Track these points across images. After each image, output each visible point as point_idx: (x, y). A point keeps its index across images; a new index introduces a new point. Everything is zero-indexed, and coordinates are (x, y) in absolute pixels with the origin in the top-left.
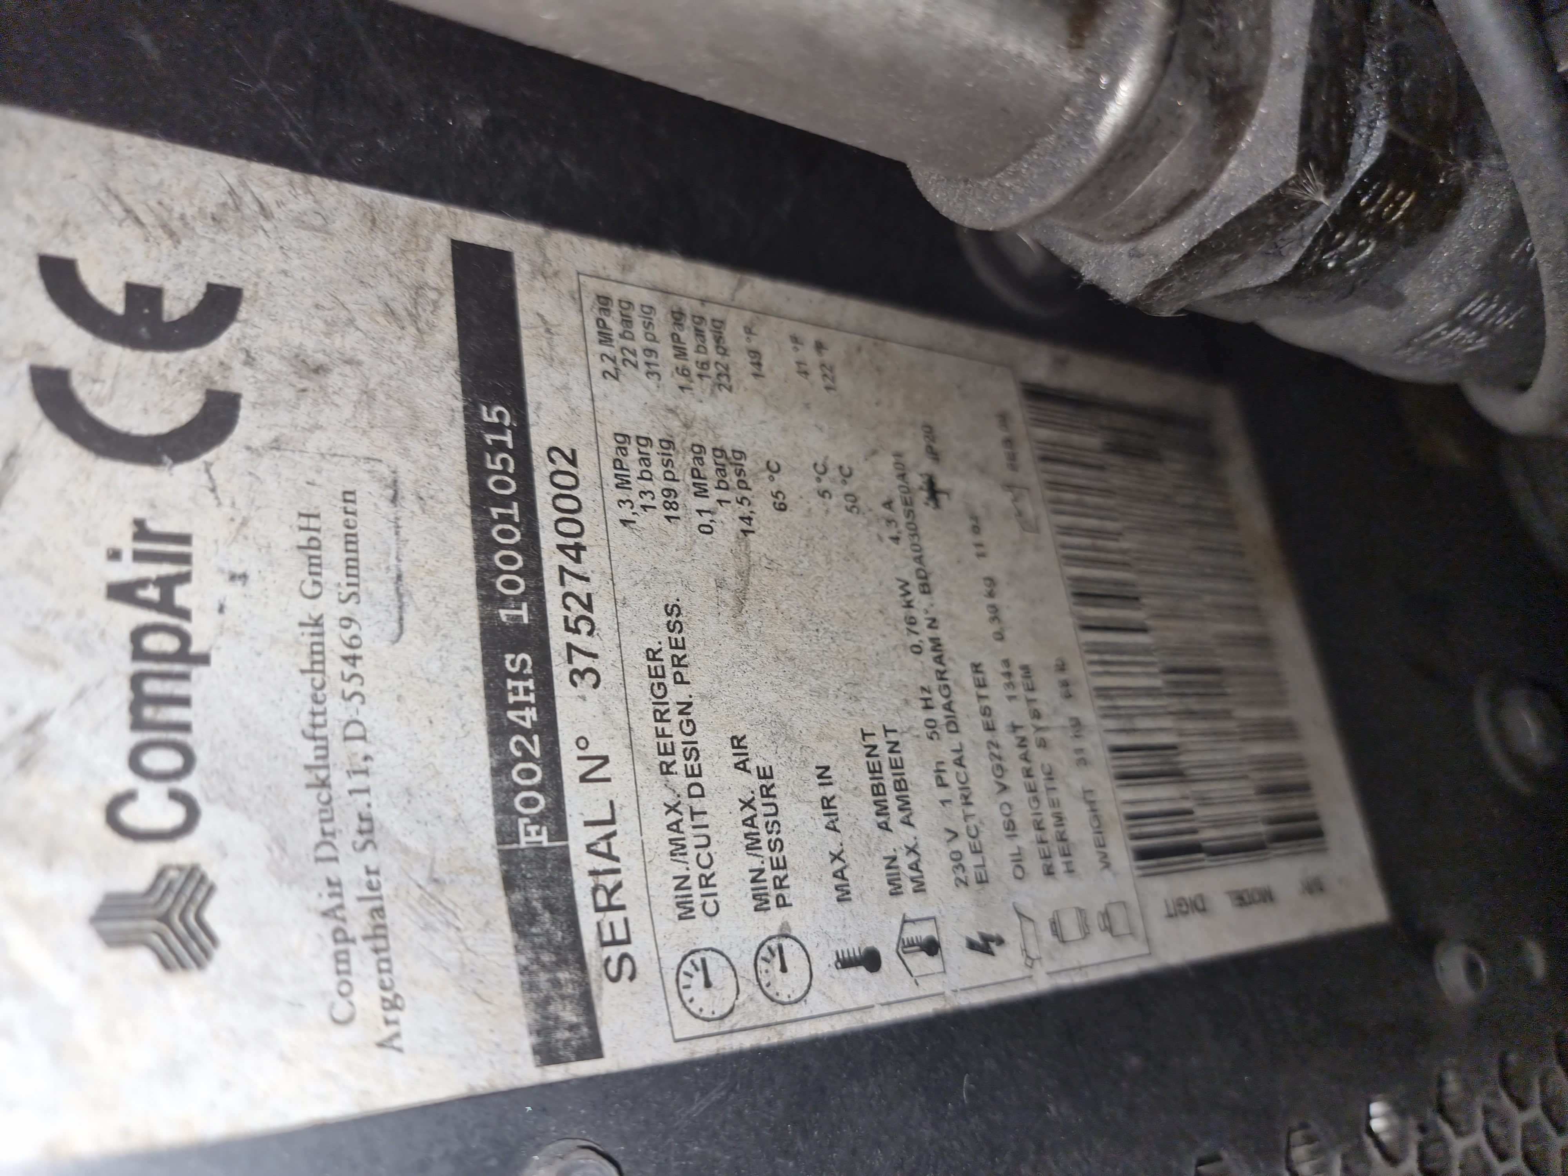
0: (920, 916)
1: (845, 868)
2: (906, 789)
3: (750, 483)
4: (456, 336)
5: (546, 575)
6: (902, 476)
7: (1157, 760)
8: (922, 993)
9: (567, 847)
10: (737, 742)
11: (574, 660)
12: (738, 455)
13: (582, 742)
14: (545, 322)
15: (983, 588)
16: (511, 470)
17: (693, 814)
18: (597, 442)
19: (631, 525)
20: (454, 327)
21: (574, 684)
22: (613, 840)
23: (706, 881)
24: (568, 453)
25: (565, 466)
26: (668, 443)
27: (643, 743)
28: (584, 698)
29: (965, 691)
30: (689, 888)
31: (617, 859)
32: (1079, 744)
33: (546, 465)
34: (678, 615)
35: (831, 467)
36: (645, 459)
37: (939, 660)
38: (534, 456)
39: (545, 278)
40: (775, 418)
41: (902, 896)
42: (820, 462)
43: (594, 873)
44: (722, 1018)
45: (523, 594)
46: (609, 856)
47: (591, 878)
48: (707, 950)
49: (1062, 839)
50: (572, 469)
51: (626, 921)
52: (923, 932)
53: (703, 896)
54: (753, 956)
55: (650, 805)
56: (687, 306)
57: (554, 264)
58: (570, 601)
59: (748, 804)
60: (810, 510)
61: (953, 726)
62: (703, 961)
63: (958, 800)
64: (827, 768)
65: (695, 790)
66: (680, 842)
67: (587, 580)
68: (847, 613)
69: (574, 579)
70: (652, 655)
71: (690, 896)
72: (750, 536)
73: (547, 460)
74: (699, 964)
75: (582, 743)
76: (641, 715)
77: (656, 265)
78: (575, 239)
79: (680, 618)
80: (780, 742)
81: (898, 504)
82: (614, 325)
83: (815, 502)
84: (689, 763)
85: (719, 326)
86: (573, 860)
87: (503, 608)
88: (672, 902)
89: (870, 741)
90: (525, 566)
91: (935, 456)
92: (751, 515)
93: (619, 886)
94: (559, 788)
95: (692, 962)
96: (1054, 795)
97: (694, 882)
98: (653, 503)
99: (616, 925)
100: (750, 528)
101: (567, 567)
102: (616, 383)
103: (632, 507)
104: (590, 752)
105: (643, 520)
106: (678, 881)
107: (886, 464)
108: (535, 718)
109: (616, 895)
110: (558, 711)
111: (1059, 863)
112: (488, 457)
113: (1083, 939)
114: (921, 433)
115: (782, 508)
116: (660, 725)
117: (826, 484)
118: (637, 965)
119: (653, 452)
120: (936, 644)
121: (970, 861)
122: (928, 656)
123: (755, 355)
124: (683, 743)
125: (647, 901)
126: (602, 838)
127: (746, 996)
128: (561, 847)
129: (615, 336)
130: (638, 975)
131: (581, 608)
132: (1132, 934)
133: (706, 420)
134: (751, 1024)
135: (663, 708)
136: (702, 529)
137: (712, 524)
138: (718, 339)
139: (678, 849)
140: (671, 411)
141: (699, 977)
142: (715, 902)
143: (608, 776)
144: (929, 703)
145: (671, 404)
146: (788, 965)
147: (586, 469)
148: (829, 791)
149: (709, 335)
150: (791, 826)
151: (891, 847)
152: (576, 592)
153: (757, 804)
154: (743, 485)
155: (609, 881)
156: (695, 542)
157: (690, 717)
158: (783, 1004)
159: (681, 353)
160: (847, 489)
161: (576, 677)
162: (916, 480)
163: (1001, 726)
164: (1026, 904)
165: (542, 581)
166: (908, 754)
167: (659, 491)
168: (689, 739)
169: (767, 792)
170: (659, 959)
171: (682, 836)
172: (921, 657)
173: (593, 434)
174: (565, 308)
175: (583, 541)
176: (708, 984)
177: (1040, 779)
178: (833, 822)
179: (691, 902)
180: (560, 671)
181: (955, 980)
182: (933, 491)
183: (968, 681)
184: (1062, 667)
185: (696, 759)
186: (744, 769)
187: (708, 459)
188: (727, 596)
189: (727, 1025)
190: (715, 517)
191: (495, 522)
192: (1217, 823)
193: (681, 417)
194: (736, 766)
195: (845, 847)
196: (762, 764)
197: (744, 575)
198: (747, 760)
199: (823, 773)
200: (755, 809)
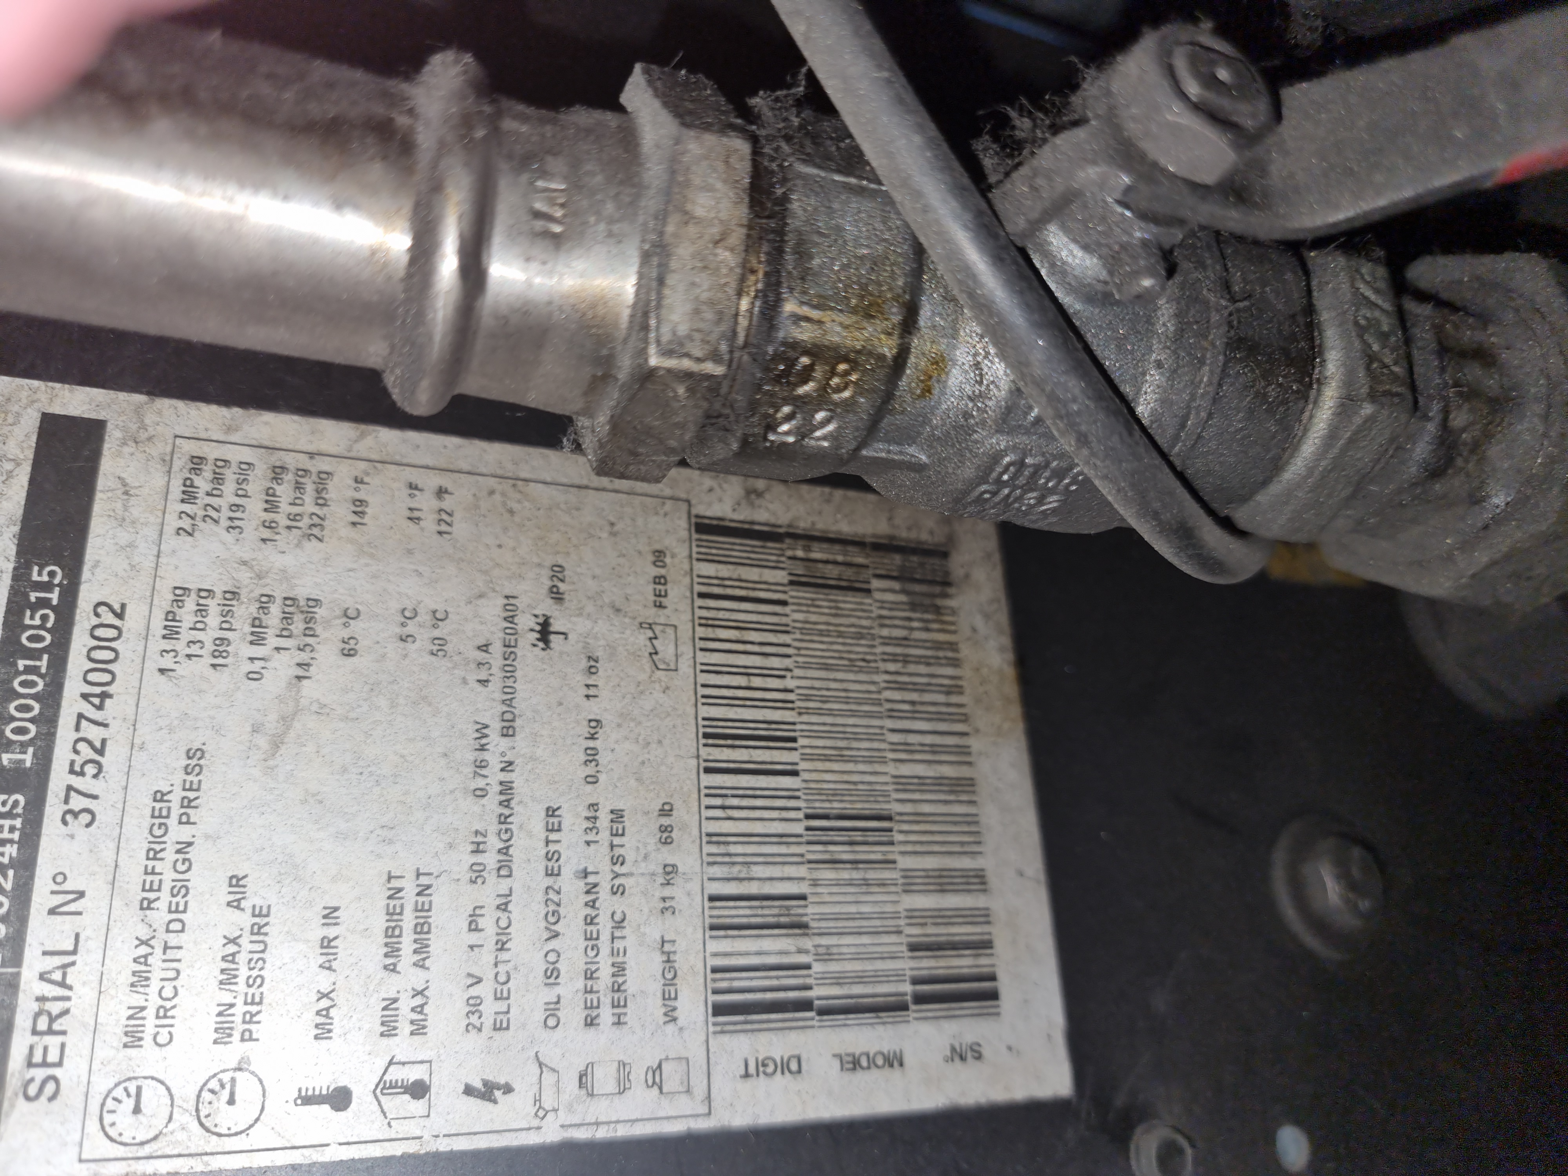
0: (412, 1060)
1: (332, 1007)
2: (428, 932)
3: (319, 630)
4: (23, 503)
5: (61, 722)
6: (510, 619)
7: (775, 911)
8: (393, 1136)
9: (18, 975)
10: (236, 882)
11: (71, 801)
12: (311, 603)
13: (60, 877)
14: (125, 485)
15: (585, 731)
16: (49, 625)
17: (166, 948)
18: (153, 596)
19: (170, 673)
20: (24, 494)
21: (65, 822)
22: (69, 970)
23: (163, 1013)
24: (117, 607)
25: (109, 618)
26: (233, 594)
27: (127, 880)
28: (72, 837)
29: (530, 835)
30: (143, 1018)
31: (70, 988)
32: (667, 892)
33: (89, 619)
34: (199, 759)
35: (421, 610)
36: (201, 610)
37: (506, 803)
38: (78, 611)
39: (136, 442)
40: (367, 565)
41: (395, 1038)
42: (410, 607)
43: (41, 999)
44: (142, 1144)
45: (31, 740)
46: (63, 984)
47: (37, 1003)
48: (145, 1078)
49: (617, 989)
50: (117, 622)
51: (63, 1046)
52: (413, 1074)
53: (156, 1026)
54: (198, 1088)
55: (120, 939)
56: (291, 461)
57: (150, 429)
58: (81, 746)
59: (233, 941)
60: (384, 656)
61: (505, 869)
62: (139, 1089)
63: (490, 944)
64: (336, 909)
65: (176, 926)
66: (144, 975)
67: (106, 725)
68: (402, 756)
69: (92, 725)
70: (159, 796)
71: (143, 1026)
72: (305, 682)
73: (92, 613)
74: (133, 1090)
75: (59, 879)
76: (131, 854)
77: (266, 423)
78: (180, 404)
79: (202, 762)
80: (287, 881)
81: (497, 649)
82: (202, 483)
83: (393, 649)
84: (174, 900)
85: (324, 477)
86: (22, 985)
87: (7, 752)
88: (120, 1031)
89: (395, 883)
90: (41, 714)
91: (557, 596)
92: (311, 662)
93: (66, 1012)
94: (23, 920)
95: (126, 1089)
96: (619, 944)
97: (150, 1013)
98: (199, 652)
99: (50, 1049)
100: (307, 674)
101: (87, 714)
102: (190, 538)
103: (175, 657)
104: (67, 886)
105: (185, 668)
106: (131, 1012)
107: (493, 609)
108: (14, 854)
109: (60, 1021)
110: (41, 849)
111: (606, 1015)
112: (28, 613)
113: (620, 1093)
114: (546, 573)
115: (349, 654)
116: (151, 864)
117: (411, 628)
118: (62, 1087)
119: (213, 606)
120: (506, 788)
121: (489, 1007)
122: (492, 801)
123: (359, 507)
124: (173, 881)
125: (92, 1029)
126: (58, 968)
127: (178, 1124)
128: (12, 974)
129: (201, 494)
130: (59, 1097)
131: (92, 752)
132: (688, 1091)
133: (284, 571)
134: (175, 1152)
135: (158, 847)
136: (251, 676)
137: (263, 671)
138: (319, 492)
139: (140, 980)
140: (244, 563)
141: (130, 1103)
142: (170, 1033)
143: (80, 910)
144: (481, 847)
145: (246, 557)
146: (237, 1097)
147: (133, 622)
148: (332, 932)
149: (310, 488)
150: (278, 963)
151: (395, 989)
152: (90, 737)
153: (244, 941)
154: (308, 632)
155: (55, 1008)
156: (239, 688)
157: (187, 856)
158: (219, 1135)
159: (271, 506)
160: (437, 633)
161: (69, 817)
162: (526, 622)
163: (568, 872)
164: (550, 1056)
165: (56, 727)
166: (439, 898)
167: (211, 640)
168: (181, 877)
169: (258, 930)
170: (89, 1082)
171: (148, 968)
172: (484, 801)
173: (150, 588)
174: (152, 470)
175: (109, 689)
176: (137, 1110)
177: (605, 925)
178: (329, 961)
179: (143, 1032)
180: (53, 809)
181: (438, 1124)
182: (545, 632)
183: (537, 825)
184: (666, 811)
185: (184, 897)
186: (238, 907)
187: (275, 610)
188: (262, 742)
189: (147, 1150)
190: (267, 665)
191: (18, 673)
192: (839, 980)
193: (256, 568)
194: (229, 904)
195: (337, 986)
196: (258, 902)
197: (286, 721)
198: (243, 898)
199: (330, 915)
200: (240, 946)
